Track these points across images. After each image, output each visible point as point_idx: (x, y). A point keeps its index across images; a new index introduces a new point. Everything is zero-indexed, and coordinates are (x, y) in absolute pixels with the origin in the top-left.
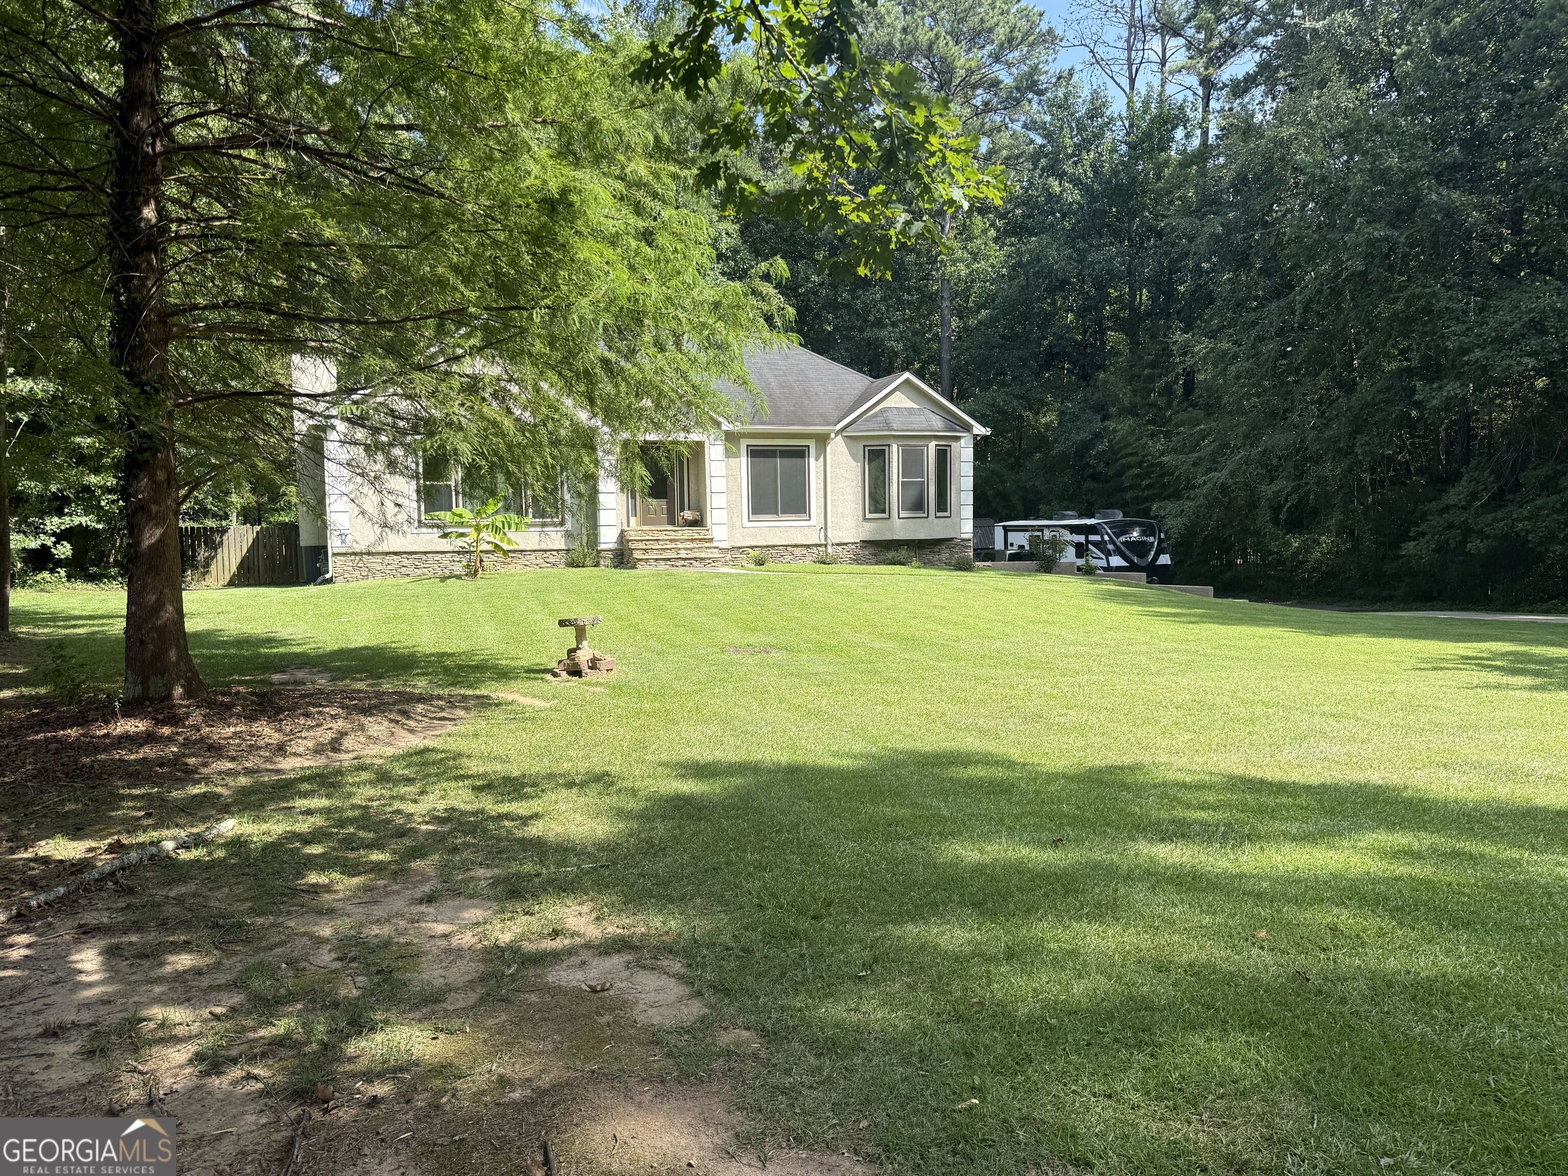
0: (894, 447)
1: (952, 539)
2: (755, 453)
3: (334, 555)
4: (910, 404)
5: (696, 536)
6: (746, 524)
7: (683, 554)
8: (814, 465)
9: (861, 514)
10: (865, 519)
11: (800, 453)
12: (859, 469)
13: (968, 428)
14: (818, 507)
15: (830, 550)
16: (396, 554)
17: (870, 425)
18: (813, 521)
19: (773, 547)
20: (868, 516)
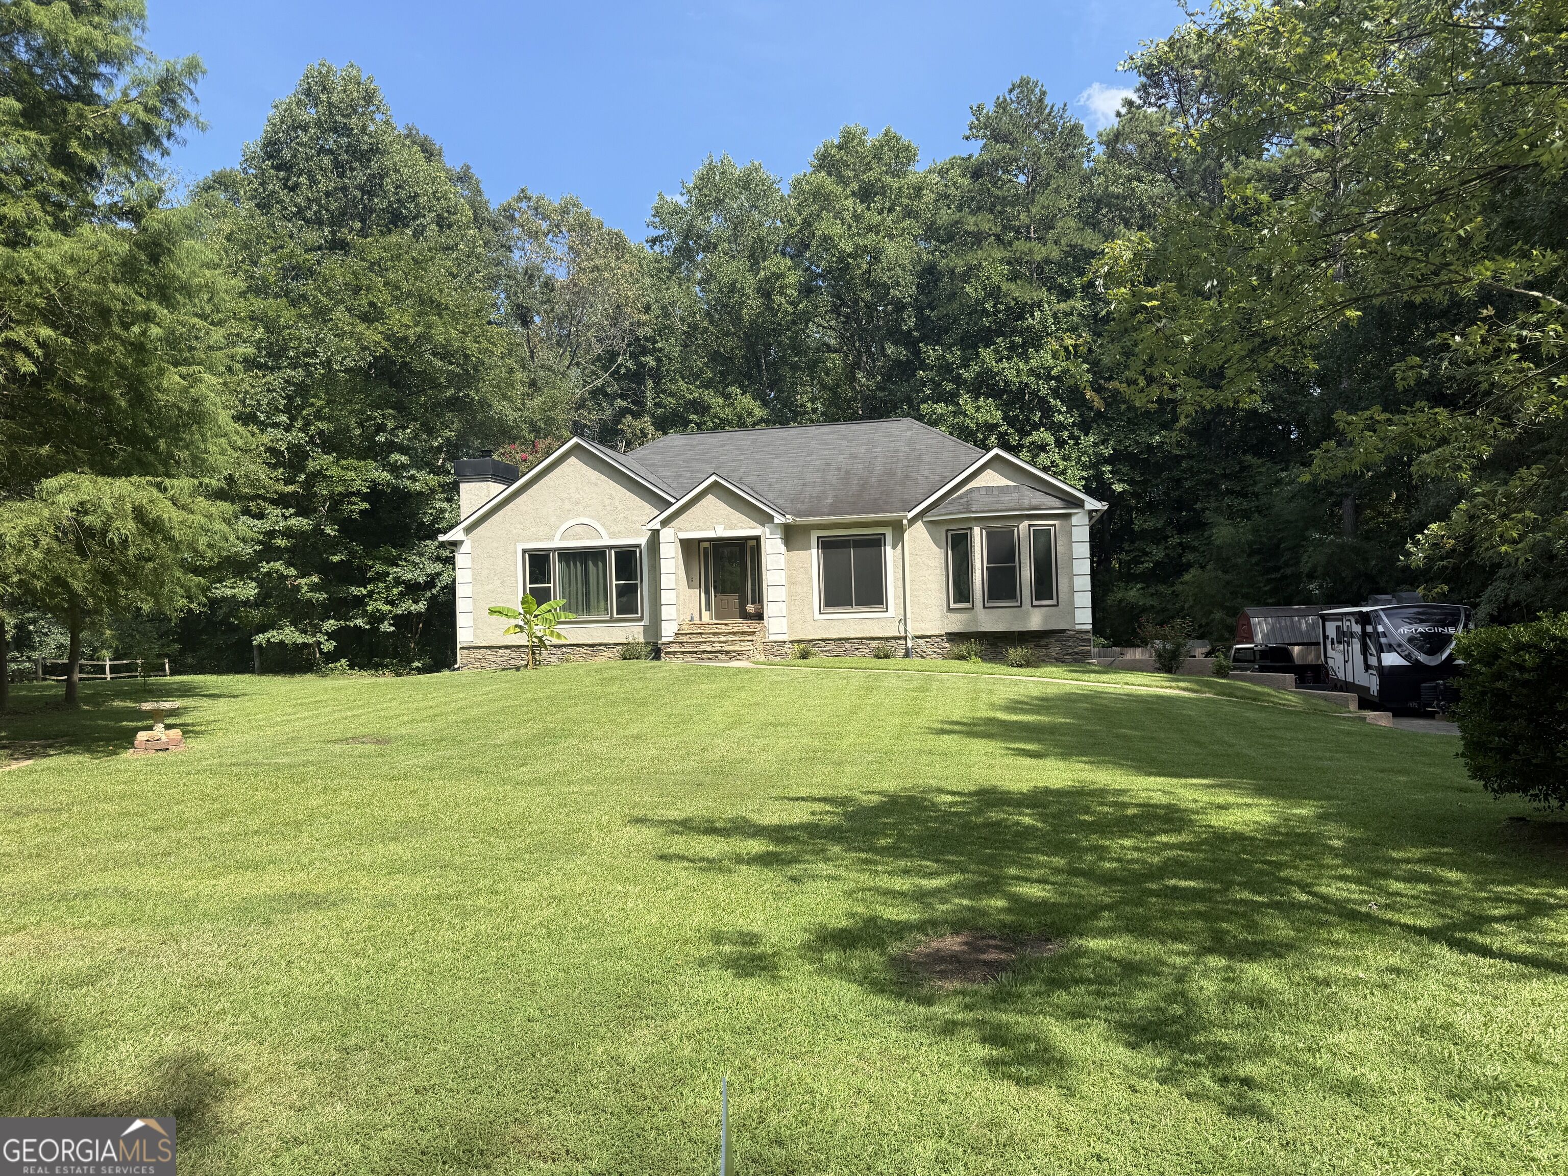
0: (977, 530)
1: (1063, 631)
2: (826, 545)
3: (462, 648)
4: (1004, 482)
5: (746, 629)
6: (817, 616)
7: (717, 647)
8: (890, 554)
9: (945, 606)
10: (950, 610)
11: (877, 543)
12: (943, 556)
13: (1080, 504)
14: (896, 597)
15: (909, 642)
16: (507, 647)
17: (955, 508)
18: (891, 612)
19: (847, 640)
20: (952, 605)
